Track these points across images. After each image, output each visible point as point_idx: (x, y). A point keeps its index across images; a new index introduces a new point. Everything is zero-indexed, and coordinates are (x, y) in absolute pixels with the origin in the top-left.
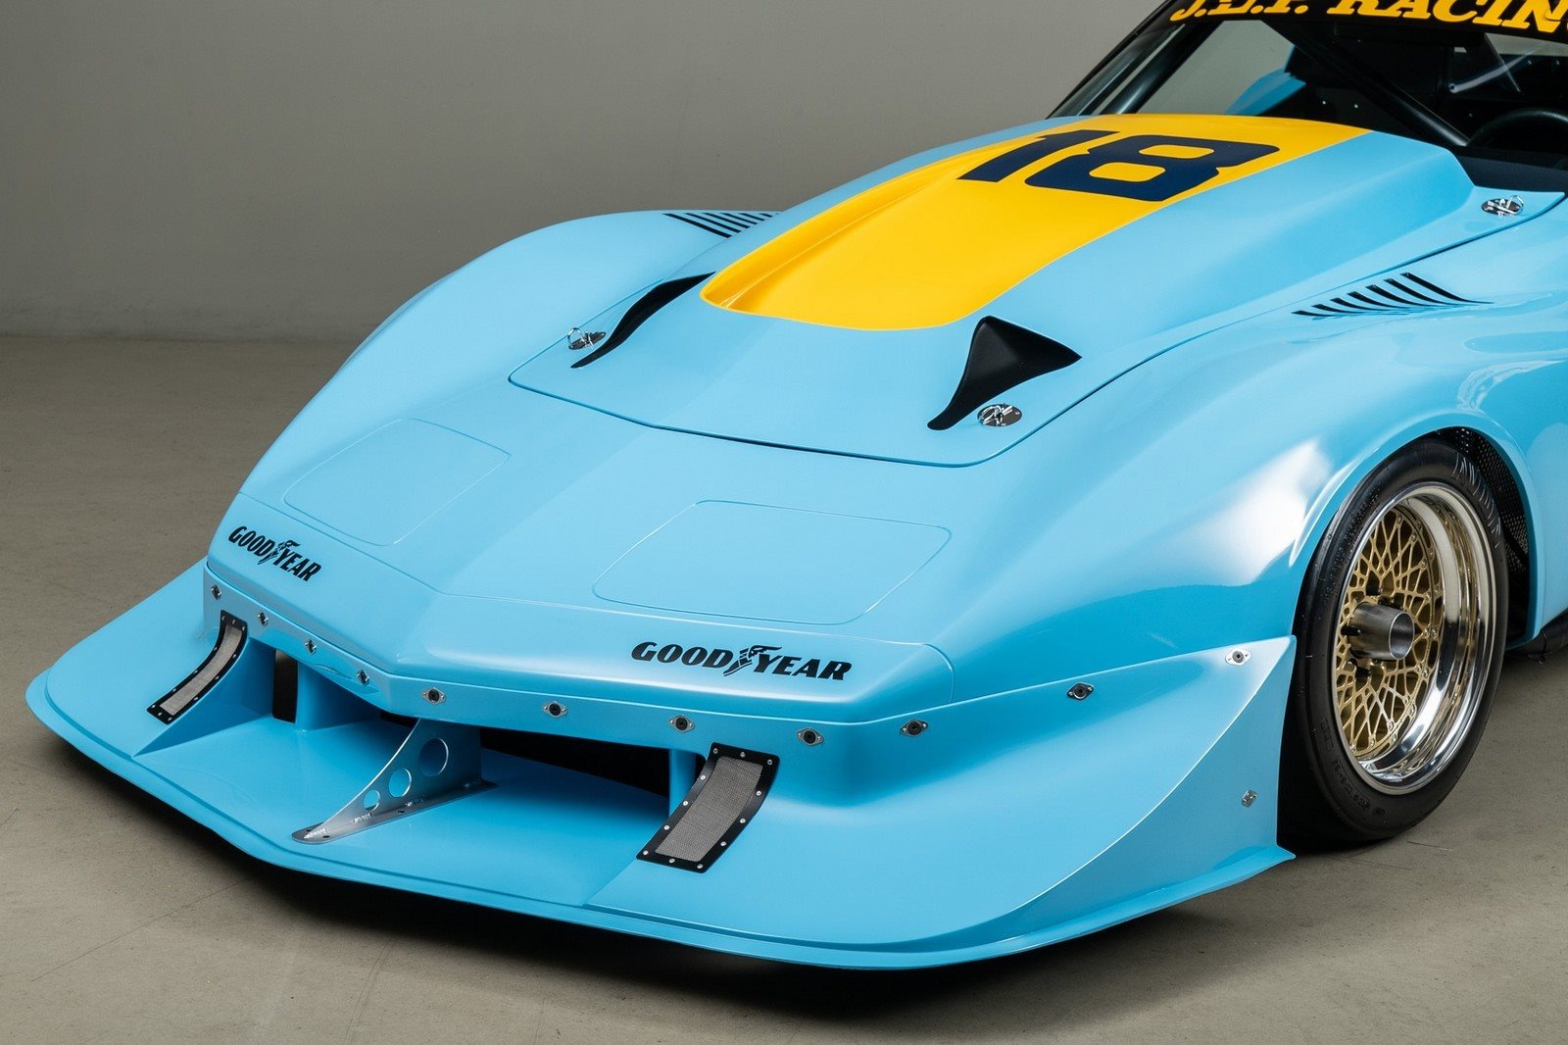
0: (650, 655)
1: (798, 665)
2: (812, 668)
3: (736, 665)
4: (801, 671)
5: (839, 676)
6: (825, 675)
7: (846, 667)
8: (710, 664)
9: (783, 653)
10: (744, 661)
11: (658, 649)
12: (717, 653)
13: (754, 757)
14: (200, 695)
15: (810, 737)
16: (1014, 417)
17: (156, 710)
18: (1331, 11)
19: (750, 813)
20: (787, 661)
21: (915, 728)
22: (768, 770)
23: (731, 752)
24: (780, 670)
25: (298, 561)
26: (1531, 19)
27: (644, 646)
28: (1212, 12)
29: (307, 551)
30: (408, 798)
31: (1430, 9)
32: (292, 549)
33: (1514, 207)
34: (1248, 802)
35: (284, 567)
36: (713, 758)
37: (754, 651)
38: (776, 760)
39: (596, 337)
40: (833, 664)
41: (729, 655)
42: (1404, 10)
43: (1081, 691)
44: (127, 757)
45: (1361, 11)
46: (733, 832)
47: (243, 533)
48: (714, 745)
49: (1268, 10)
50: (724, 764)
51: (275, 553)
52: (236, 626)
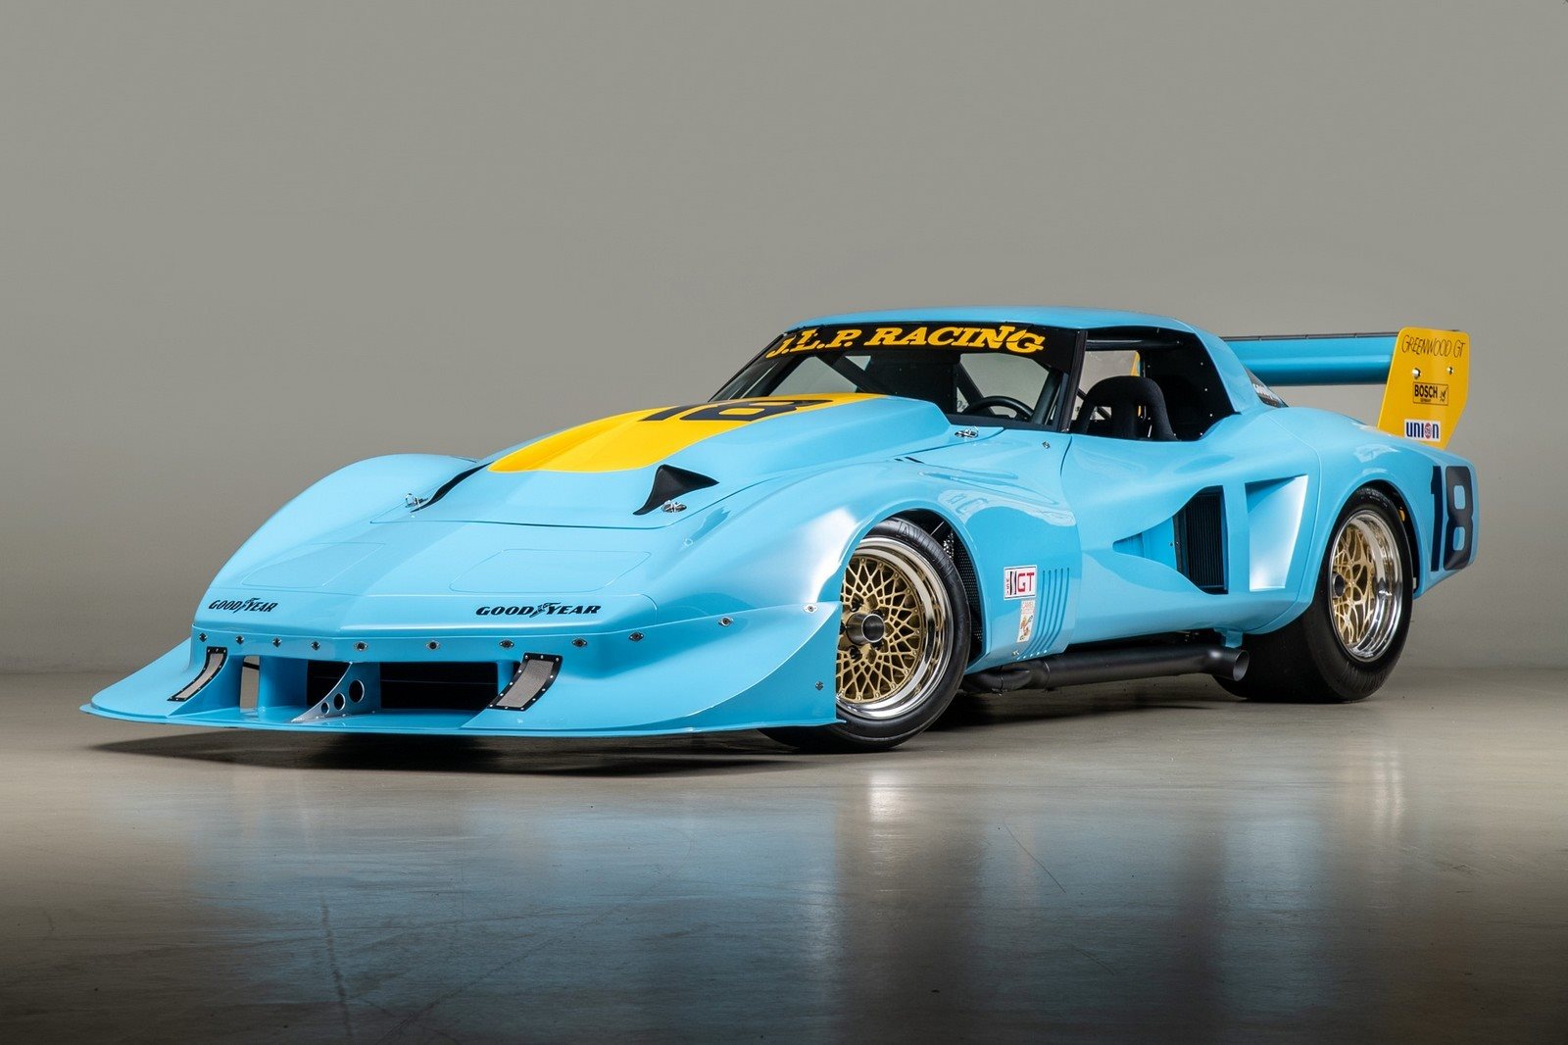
0: (486, 613)
1: (571, 609)
2: (579, 610)
3: (536, 613)
4: (573, 611)
5: (594, 611)
6: (587, 611)
7: (598, 608)
8: (521, 613)
9: (562, 605)
10: (540, 610)
11: (491, 609)
12: (524, 608)
13: (548, 658)
14: (202, 687)
15: (579, 643)
16: (682, 508)
17: (174, 699)
18: (866, 344)
19: (547, 685)
20: (564, 608)
21: (637, 637)
22: (556, 663)
23: (536, 657)
24: (561, 612)
25: (260, 605)
26: (985, 341)
27: (482, 609)
28: (792, 350)
29: (266, 598)
30: (344, 712)
31: (926, 339)
32: (255, 601)
33: (973, 434)
34: (820, 687)
35: (252, 609)
36: (526, 661)
37: (545, 605)
38: (561, 658)
39: (421, 501)
40: (590, 608)
41: (531, 609)
42: (910, 341)
43: (726, 621)
44: (164, 717)
45: (884, 343)
46: (539, 695)
47: (218, 603)
48: (526, 654)
49: (828, 346)
50: (532, 662)
51: (244, 606)
52: (218, 652)
